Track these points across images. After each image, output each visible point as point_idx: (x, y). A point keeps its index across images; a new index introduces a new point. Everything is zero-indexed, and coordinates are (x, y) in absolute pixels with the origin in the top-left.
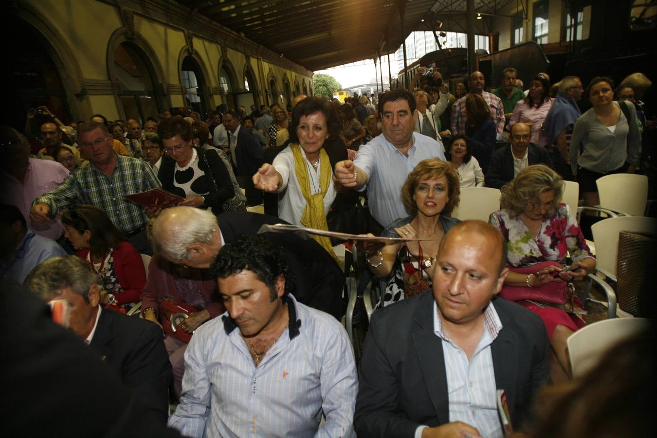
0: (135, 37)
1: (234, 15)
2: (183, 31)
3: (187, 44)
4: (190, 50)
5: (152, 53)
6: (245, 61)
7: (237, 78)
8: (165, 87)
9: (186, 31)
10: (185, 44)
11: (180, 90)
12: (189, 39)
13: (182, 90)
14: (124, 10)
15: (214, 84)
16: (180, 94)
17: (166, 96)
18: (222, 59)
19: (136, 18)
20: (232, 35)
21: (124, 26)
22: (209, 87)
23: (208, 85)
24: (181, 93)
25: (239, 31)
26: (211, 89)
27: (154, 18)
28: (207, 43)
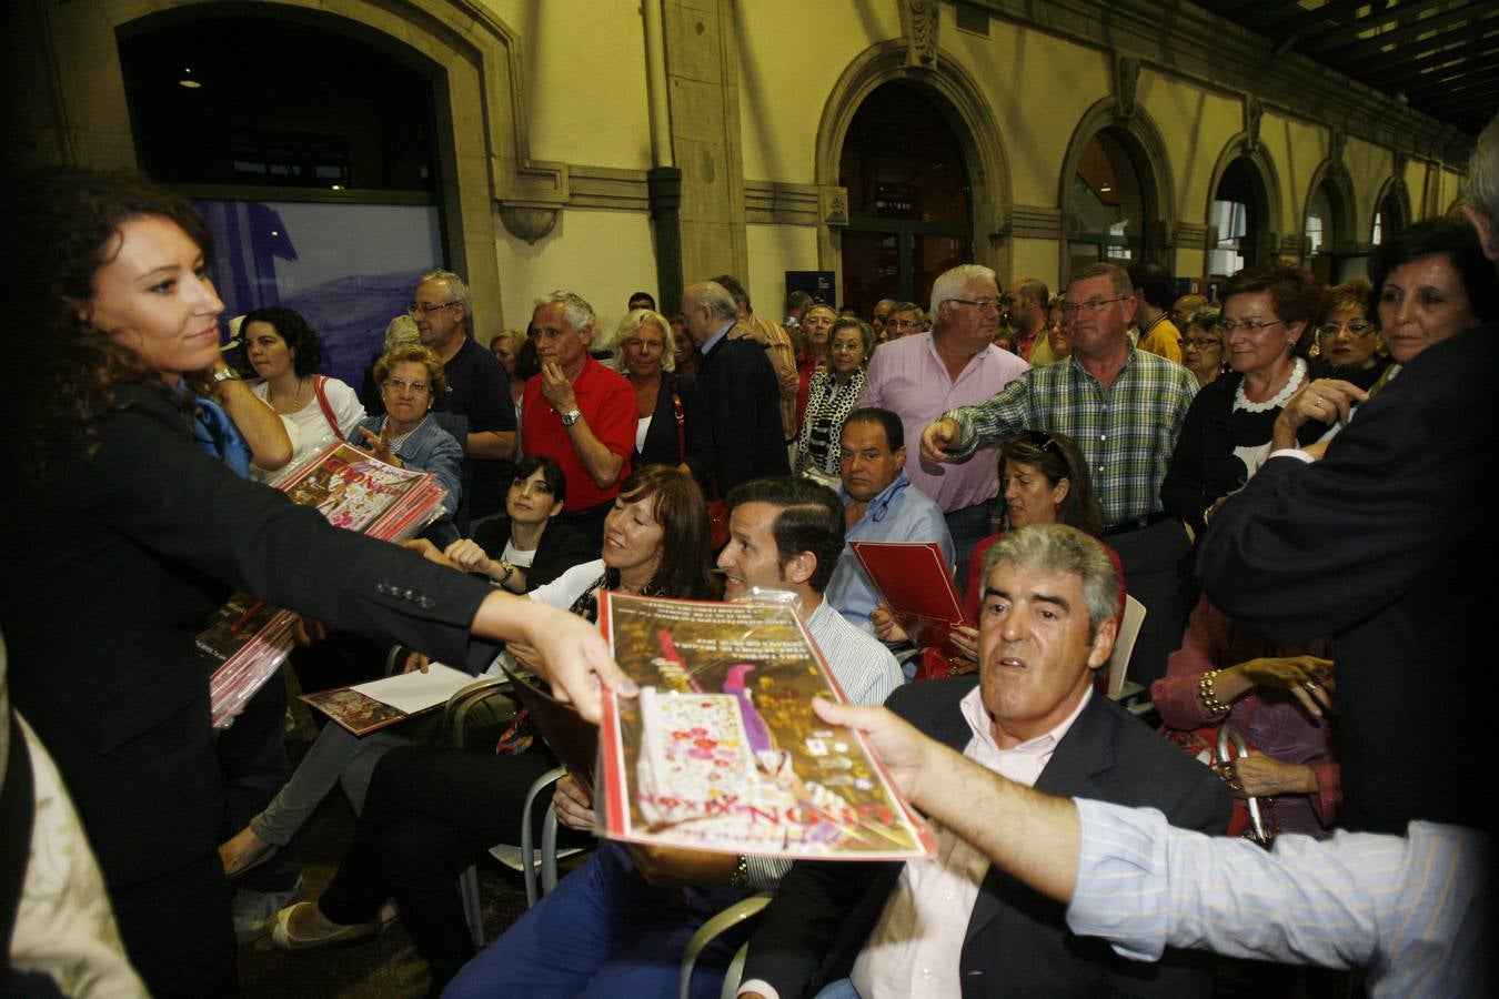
0: (1131, 116)
1: (1388, 48)
2: (1243, 98)
3: (1245, 129)
4: (1250, 142)
5: (1160, 150)
6: (1388, 172)
7: (1354, 216)
8: (1170, 230)
9: (1250, 98)
10: (1238, 128)
11: (1203, 238)
12: (1252, 119)
13: (1207, 235)
14: (1123, 59)
15: (1288, 228)
16: (1200, 248)
17: (1168, 249)
18: (1326, 165)
19: (1143, 73)
20: (1369, 103)
21: (1114, 92)
22: (1274, 235)
23: (1272, 228)
24: (1202, 245)
25: (1391, 91)
26: (1279, 239)
27: (1183, 71)
28: (1294, 126)
